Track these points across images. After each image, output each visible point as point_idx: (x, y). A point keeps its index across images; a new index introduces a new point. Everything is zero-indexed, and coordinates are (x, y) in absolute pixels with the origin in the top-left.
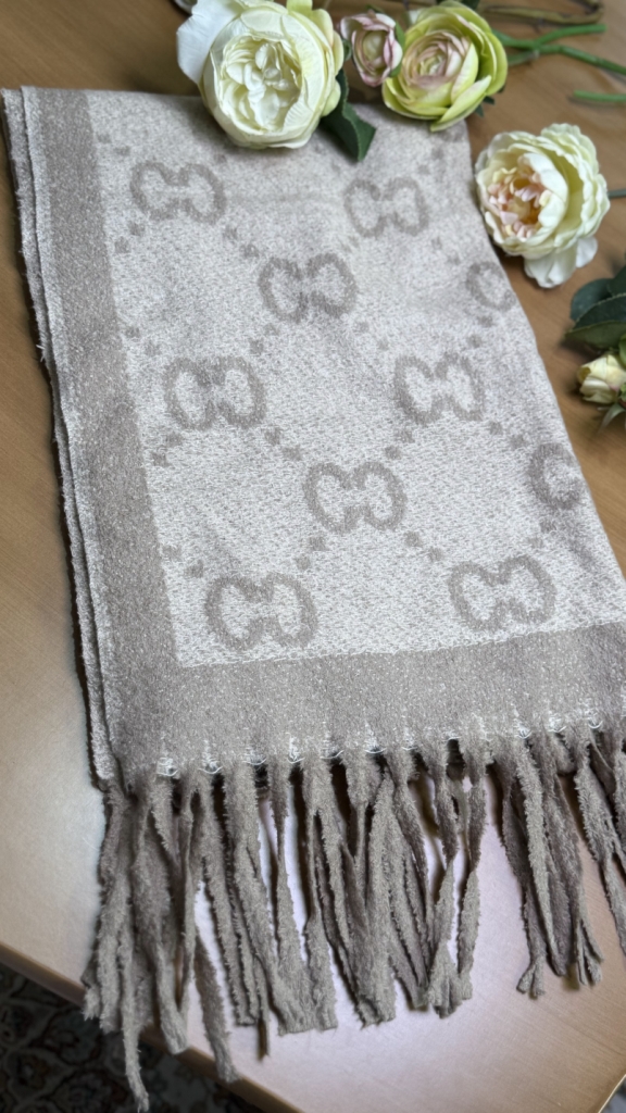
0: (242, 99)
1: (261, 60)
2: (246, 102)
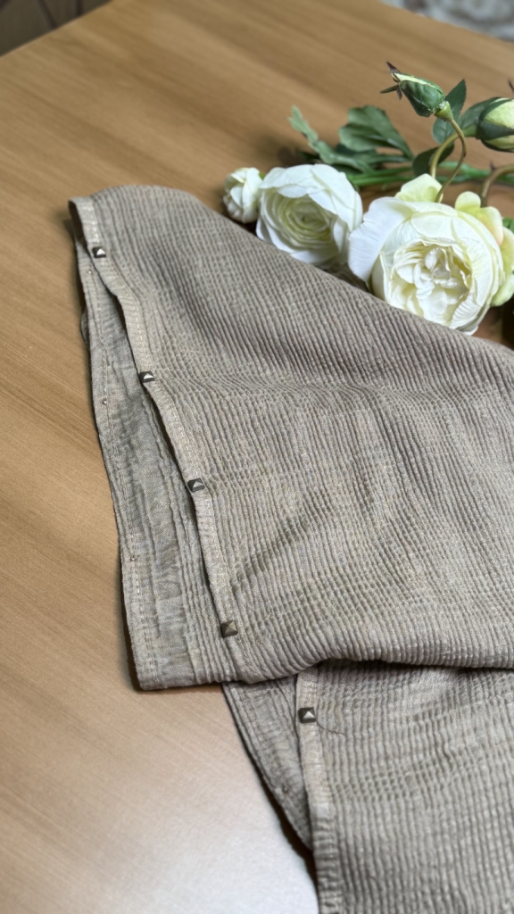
0: (410, 297)
1: (431, 261)
2: (415, 300)
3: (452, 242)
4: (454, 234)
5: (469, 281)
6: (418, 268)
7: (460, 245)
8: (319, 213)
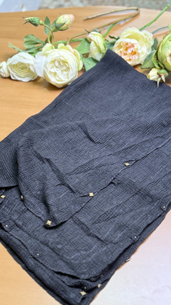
0: (56, 76)
1: (57, 64)
2: (58, 76)
3: (60, 57)
5: (68, 65)
6: (55, 67)
8: (25, 65)
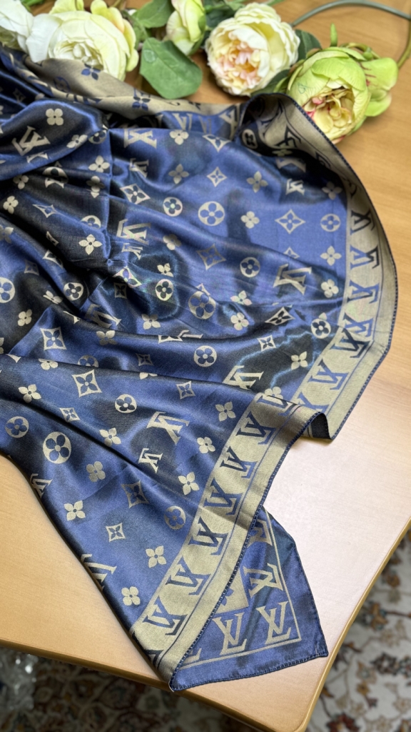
1: (77, 53)
3: (85, 39)
4: (86, 33)
5: (102, 61)
7: (91, 39)
